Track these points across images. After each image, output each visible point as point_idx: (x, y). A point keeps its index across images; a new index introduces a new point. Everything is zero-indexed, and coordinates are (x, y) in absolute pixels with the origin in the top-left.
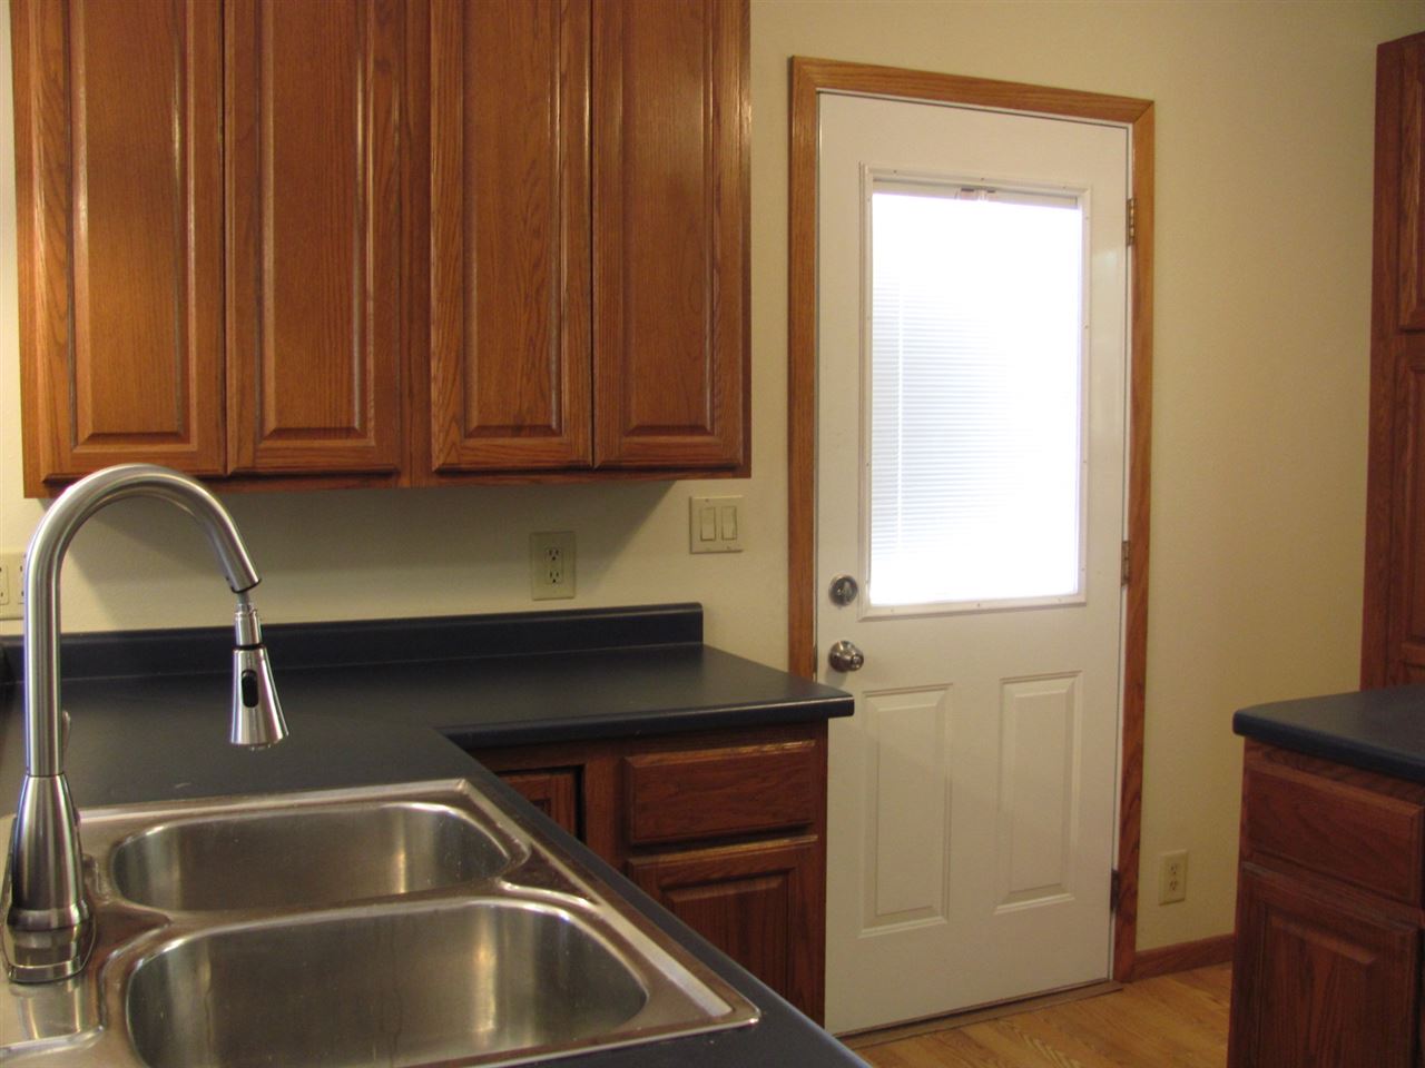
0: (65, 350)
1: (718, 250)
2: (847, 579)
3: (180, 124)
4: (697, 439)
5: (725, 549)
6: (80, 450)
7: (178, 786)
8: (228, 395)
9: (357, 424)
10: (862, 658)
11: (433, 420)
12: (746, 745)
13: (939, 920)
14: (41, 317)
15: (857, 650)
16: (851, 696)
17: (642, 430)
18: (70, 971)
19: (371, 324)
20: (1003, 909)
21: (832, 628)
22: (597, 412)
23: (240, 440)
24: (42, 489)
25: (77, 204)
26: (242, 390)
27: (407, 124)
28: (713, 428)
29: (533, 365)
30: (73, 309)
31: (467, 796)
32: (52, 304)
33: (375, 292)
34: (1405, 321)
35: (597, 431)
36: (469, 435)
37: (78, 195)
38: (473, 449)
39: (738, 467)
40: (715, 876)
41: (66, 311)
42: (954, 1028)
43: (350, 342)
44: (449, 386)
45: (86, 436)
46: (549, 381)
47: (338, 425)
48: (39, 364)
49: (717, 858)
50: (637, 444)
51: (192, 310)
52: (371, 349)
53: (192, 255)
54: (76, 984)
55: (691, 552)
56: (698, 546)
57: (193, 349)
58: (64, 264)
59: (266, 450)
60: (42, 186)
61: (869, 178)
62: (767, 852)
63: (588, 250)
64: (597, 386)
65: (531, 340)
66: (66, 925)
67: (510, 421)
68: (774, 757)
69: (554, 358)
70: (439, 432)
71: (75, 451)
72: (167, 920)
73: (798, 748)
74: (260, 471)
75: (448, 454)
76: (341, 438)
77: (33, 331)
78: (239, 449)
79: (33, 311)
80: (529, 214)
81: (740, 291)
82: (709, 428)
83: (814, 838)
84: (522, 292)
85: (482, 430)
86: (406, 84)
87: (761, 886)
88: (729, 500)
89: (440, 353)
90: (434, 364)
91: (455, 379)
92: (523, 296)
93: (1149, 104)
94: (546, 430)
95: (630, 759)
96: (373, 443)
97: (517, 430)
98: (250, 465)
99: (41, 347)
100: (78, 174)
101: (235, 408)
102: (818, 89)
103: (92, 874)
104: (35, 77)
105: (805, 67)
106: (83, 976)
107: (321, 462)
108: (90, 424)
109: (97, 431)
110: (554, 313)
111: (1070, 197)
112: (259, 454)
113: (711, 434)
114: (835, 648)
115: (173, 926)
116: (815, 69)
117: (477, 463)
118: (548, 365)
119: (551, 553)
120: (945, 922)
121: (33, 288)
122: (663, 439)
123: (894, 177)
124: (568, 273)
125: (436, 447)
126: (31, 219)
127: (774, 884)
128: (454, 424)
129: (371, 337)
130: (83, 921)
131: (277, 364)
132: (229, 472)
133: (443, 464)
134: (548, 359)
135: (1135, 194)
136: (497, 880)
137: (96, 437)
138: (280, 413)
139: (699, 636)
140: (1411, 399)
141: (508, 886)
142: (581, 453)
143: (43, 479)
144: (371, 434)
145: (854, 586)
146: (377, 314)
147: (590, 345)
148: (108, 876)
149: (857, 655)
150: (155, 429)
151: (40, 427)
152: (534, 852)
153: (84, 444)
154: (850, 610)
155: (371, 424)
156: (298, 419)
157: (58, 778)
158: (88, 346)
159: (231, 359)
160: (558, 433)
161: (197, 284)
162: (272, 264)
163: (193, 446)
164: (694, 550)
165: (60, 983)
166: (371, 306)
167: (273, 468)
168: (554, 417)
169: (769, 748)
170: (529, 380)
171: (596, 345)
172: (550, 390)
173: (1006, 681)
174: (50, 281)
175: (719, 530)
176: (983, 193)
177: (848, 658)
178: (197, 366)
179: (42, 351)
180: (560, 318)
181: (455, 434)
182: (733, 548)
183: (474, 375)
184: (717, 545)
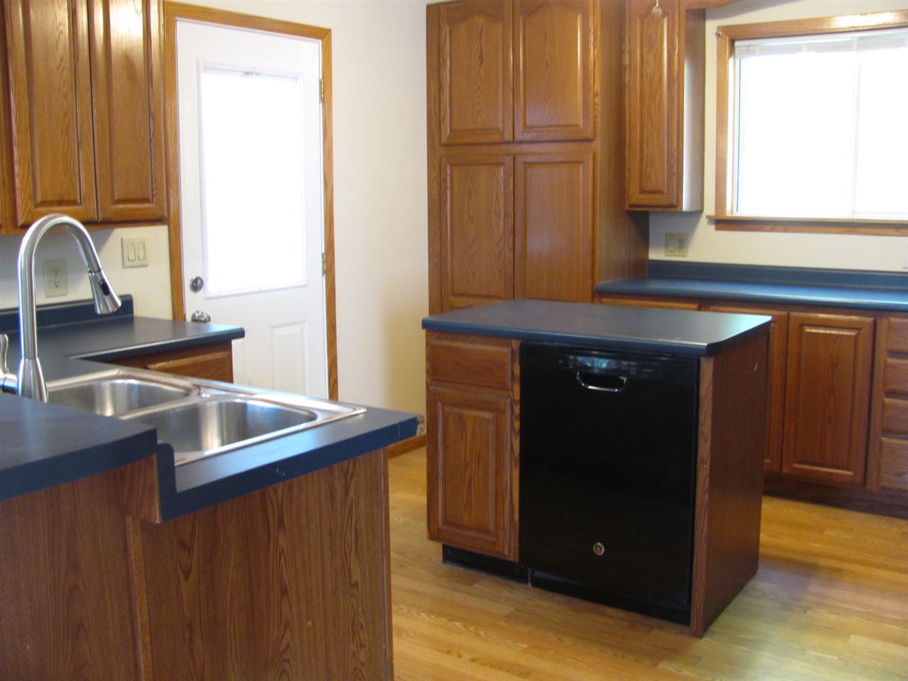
2: (199, 278)
4: (144, 206)
5: (141, 265)
10: (210, 319)
11: (18, 198)
15: (205, 314)
17: (120, 201)
21: (192, 304)
22: (98, 192)
28: (153, 200)
29: (67, 168)
34: (444, 140)
35: (100, 202)
36: (37, 206)
38: (39, 213)
39: (164, 219)
44: (25, 179)
46: (75, 176)
50: (119, 209)
55: (123, 267)
56: (127, 263)
61: (201, 67)
63: (90, 107)
64: (99, 178)
65: (65, 155)
67: (57, 198)
69: (77, 164)
70: (21, 204)
75: (27, 216)
80: (61, 87)
82: (151, 199)
84: (60, 128)
85: (44, 203)
88: (143, 238)
90: (17, 167)
91: (28, 176)
92: (60, 131)
93: (329, 31)
94: (75, 202)
97: (60, 202)
102: (176, 18)
105: (170, 7)
110: (75, 139)
111: (294, 78)
113: (152, 202)
114: (194, 315)
116: (175, 8)
118: (74, 167)
119: (54, 271)
122: (130, 206)
123: (213, 66)
125: (21, 211)
128: (29, 200)
133: (25, 222)
134: (74, 164)
135: (323, 77)
139: (132, 312)
140: (449, 178)
142: (92, 214)
145: (202, 281)
149: (208, 317)
154: (200, 293)
160: (81, 204)
164: (125, 266)
168: (78, 195)
170: (65, 176)
171: (97, 157)
172: (76, 181)
173: (273, 327)
175: (137, 255)
176: (254, 74)
177: (204, 319)
180: (79, 142)
181: (30, 205)
182: (144, 264)
183: (38, 174)
184: (137, 263)
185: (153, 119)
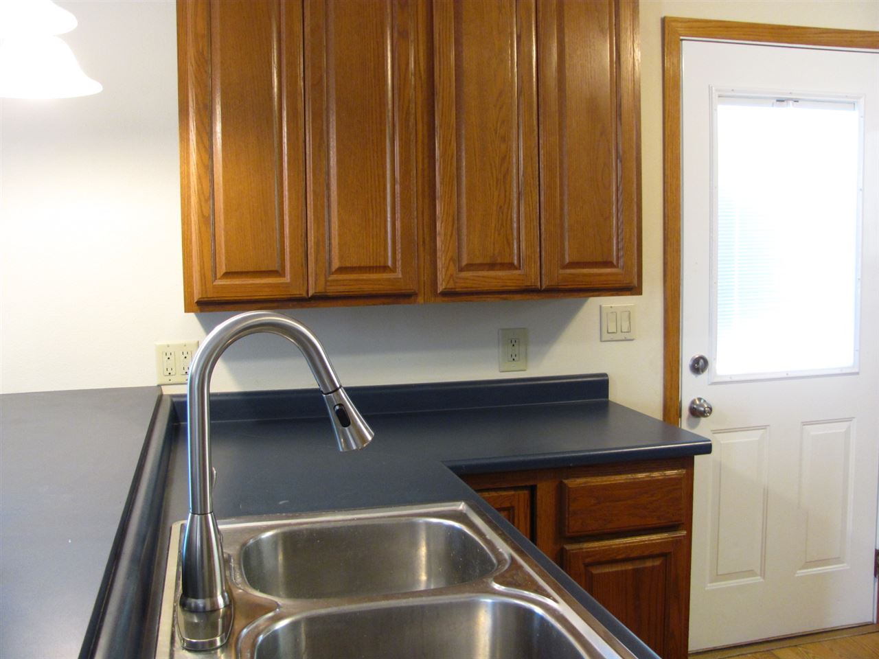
0: (208, 220)
1: (620, 146)
2: (702, 358)
3: (277, 76)
4: (608, 270)
5: (624, 338)
6: (219, 282)
7: (281, 503)
8: (309, 246)
9: (390, 263)
10: (711, 409)
11: (438, 260)
12: (640, 472)
13: (758, 579)
14: (194, 200)
15: (707, 404)
16: (710, 441)
17: (573, 265)
18: (219, 644)
19: (398, 200)
20: (801, 573)
21: (691, 388)
22: (543, 253)
23: (316, 275)
24: (196, 308)
25: (215, 129)
26: (317, 244)
27: (420, 71)
28: (618, 263)
29: (502, 225)
30: (213, 195)
31: (465, 514)
32: (201, 192)
33: (400, 179)
35: (544, 266)
36: (461, 270)
37: (215, 123)
38: (463, 279)
39: (634, 288)
40: (620, 557)
41: (208, 197)
42: (768, 651)
43: (385, 211)
44: (449, 238)
45: (222, 274)
46: (512, 234)
47: (378, 265)
48: (193, 230)
49: (621, 546)
50: (570, 274)
51: (286, 193)
52: (398, 215)
53: (285, 158)
54: (222, 652)
55: (601, 341)
56: (606, 336)
57: (286, 218)
58: (207, 167)
59: (334, 281)
60: (194, 119)
61: (715, 95)
62: (654, 542)
63: (536, 149)
64: (543, 237)
65: (501, 207)
66: (215, 609)
67: (488, 260)
68: (658, 480)
69: (515, 219)
70: (442, 268)
71: (214, 283)
72: (278, 606)
73: (676, 474)
74: (329, 294)
75: (448, 283)
76: (380, 273)
77: (189, 209)
78: (316, 280)
79: (189, 197)
80: (498, 128)
81: (635, 173)
82: (615, 262)
83: (684, 533)
84: (495, 176)
85: (470, 267)
86: (418, 45)
87: (649, 564)
88: (626, 307)
89: (443, 217)
90: (438, 224)
91: (452, 233)
92: (495, 180)
94: (511, 266)
95: (566, 481)
96: (400, 276)
97: (492, 266)
98: (323, 291)
99: (194, 218)
100: (216, 110)
101: (313, 254)
102: (682, 38)
103: (230, 568)
104: (191, 52)
105: (673, 24)
106: (227, 647)
107: (368, 288)
108: (224, 267)
109: (228, 271)
110: (515, 190)
111: (849, 103)
112: (328, 283)
113: (616, 267)
114: (693, 402)
115: (282, 609)
116: (680, 25)
117: (466, 288)
118: (511, 223)
119: (512, 342)
120: (762, 580)
121: (189, 182)
122: (586, 271)
123: (733, 94)
124: (524, 164)
125: (440, 276)
126: (188, 140)
127: (657, 562)
128: (451, 263)
129: (398, 208)
130: (226, 606)
131: (339, 227)
132: (310, 295)
133: (445, 289)
134: (511, 219)
136: (490, 580)
137: (227, 275)
138: (341, 257)
139: (607, 396)
141: (497, 586)
142: (533, 281)
143: (196, 301)
144: (399, 269)
145: (706, 362)
146: (402, 193)
147: (538, 211)
148: (240, 569)
149: (708, 407)
150: (263, 269)
151: (194, 269)
152: (512, 559)
153: (219, 279)
154: (703, 377)
155: (399, 264)
156: (353, 262)
157: (209, 515)
158: (222, 218)
159: (311, 223)
160: (519, 268)
161: (288, 176)
162: (335, 163)
163: (287, 279)
164: (603, 339)
165: (213, 652)
166: (398, 187)
167: (337, 292)
168: (516, 258)
169: (656, 475)
170: (499, 234)
171: (542, 211)
172: (513, 240)
173: (805, 424)
174: (199, 178)
175: (619, 326)
176: (791, 102)
177: (702, 409)
178: (290, 228)
179: (195, 221)
180: (519, 194)
181: (452, 269)
182: (629, 338)
183: (464, 231)
184: (619, 336)
185: (621, 161)
